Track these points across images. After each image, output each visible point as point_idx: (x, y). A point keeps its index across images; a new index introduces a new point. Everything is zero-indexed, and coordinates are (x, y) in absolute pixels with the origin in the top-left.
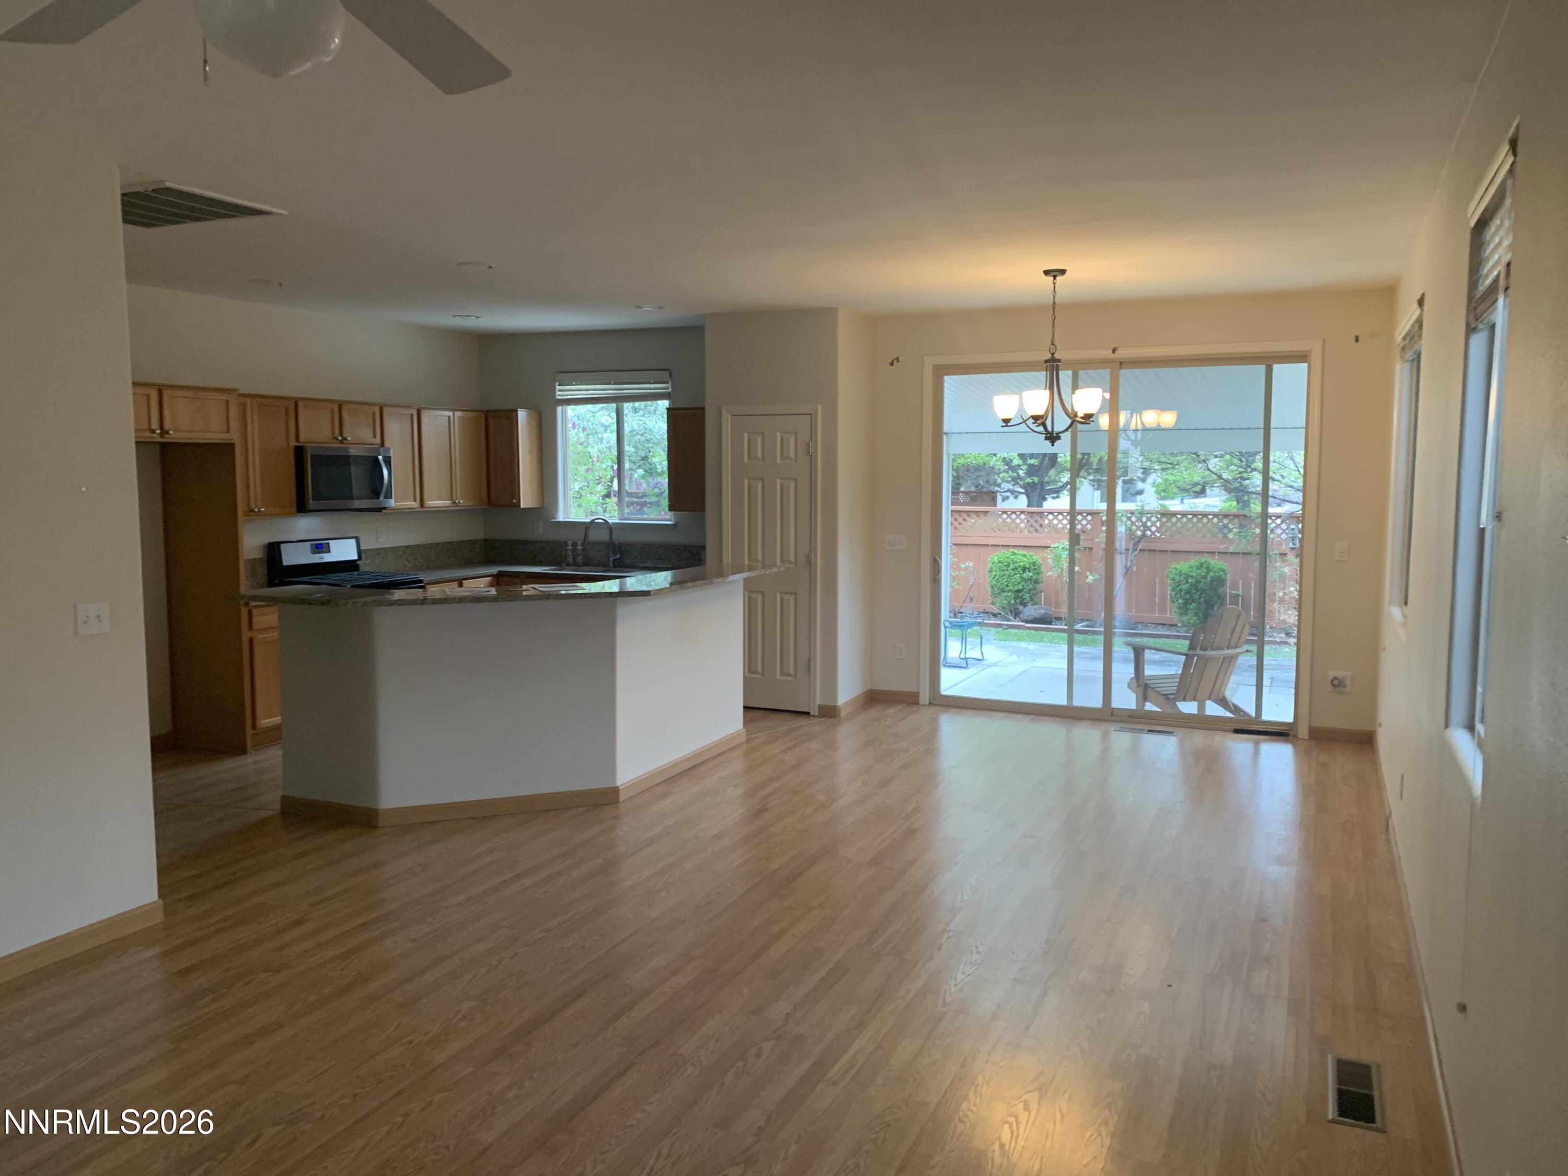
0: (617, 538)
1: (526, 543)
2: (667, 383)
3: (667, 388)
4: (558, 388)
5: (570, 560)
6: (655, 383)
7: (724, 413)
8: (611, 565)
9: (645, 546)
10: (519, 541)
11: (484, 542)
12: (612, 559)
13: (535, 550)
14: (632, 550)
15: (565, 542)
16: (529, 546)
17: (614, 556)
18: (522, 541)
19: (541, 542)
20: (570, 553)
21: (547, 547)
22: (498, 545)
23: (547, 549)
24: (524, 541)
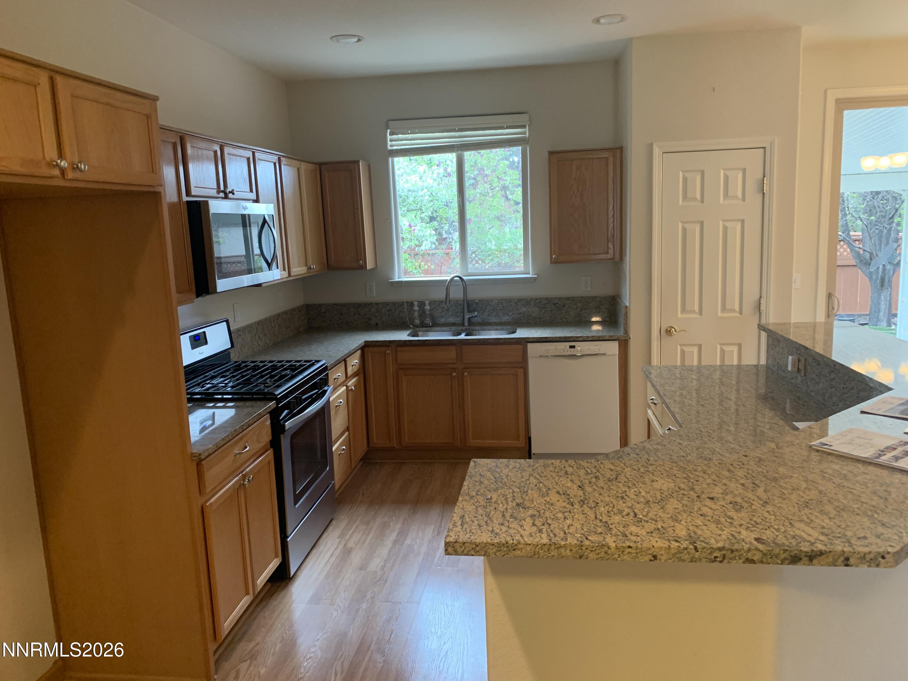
0: (473, 295)
1: (358, 306)
2: (524, 127)
3: (525, 133)
4: (389, 137)
5: (417, 322)
6: (508, 127)
7: (657, 151)
8: (466, 323)
9: (501, 301)
10: (350, 304)
11: (306, 307)
12: (467, 317)
13: (370, 313)
14: (486, 307)
15: (407, 302)
16: (362, 309)
17: (469, 314)
18: (354, 304)
19: (376, 304)
20: (416, 314)
21: (384, 309)
22: (323, 310)
23: (383, 311)
24: (356, 304)
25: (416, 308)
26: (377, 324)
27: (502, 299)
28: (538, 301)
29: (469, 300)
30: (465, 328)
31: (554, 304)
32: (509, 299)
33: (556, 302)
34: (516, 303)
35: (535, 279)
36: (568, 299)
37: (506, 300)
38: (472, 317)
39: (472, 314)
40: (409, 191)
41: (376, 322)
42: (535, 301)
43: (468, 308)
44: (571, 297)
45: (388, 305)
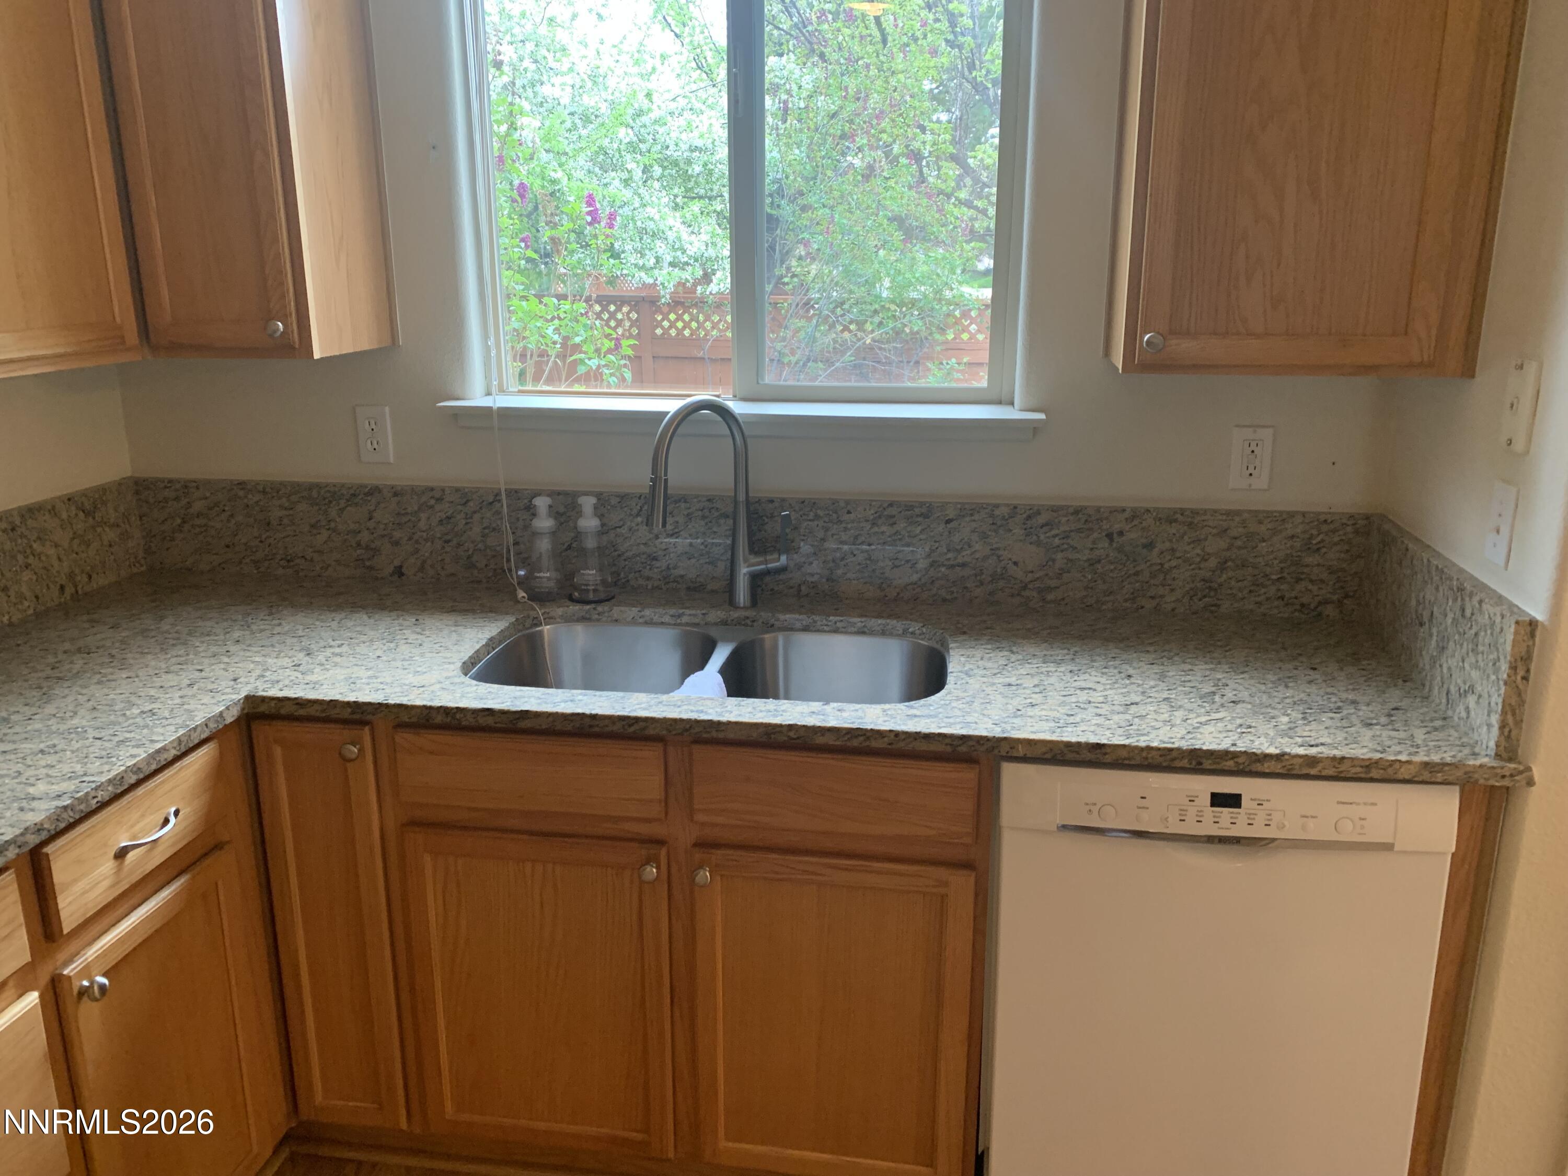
0: (773, 479)
1: (328, 497)
8: (742, 594)
9: (890, 511)
10: (296, 488)
11: (137, 493)
12: (743, 571)
13: (371, 524)
14: (827, 530)
15: (513, 494)
16: (342, 510)
17: (753, 559)
18: (311, 487)
19: (396, 494)
20: (544, 545)
21: (423, 516)
22: (198, 506)
23: (422, 525)
24: (318, 486)
25: (544, 523)
26: (399, 572)
27: (891, 505)
28: (1041, 519)
29: (759, 501)
30: (735, 614)
31: (1110, 536)
32: (922, 504)
33: (1117, 527)
34: (948, 521)
35: (1034, 428)
36: (1170, 517)
37: (910, 507)
38: (768, 572)
39: (766, 562)
40: (693, 149)
41: (397, 563)
42: (1029, 517)
43: (751, 534)
44: (1182, 511)
45: (439, 500)
